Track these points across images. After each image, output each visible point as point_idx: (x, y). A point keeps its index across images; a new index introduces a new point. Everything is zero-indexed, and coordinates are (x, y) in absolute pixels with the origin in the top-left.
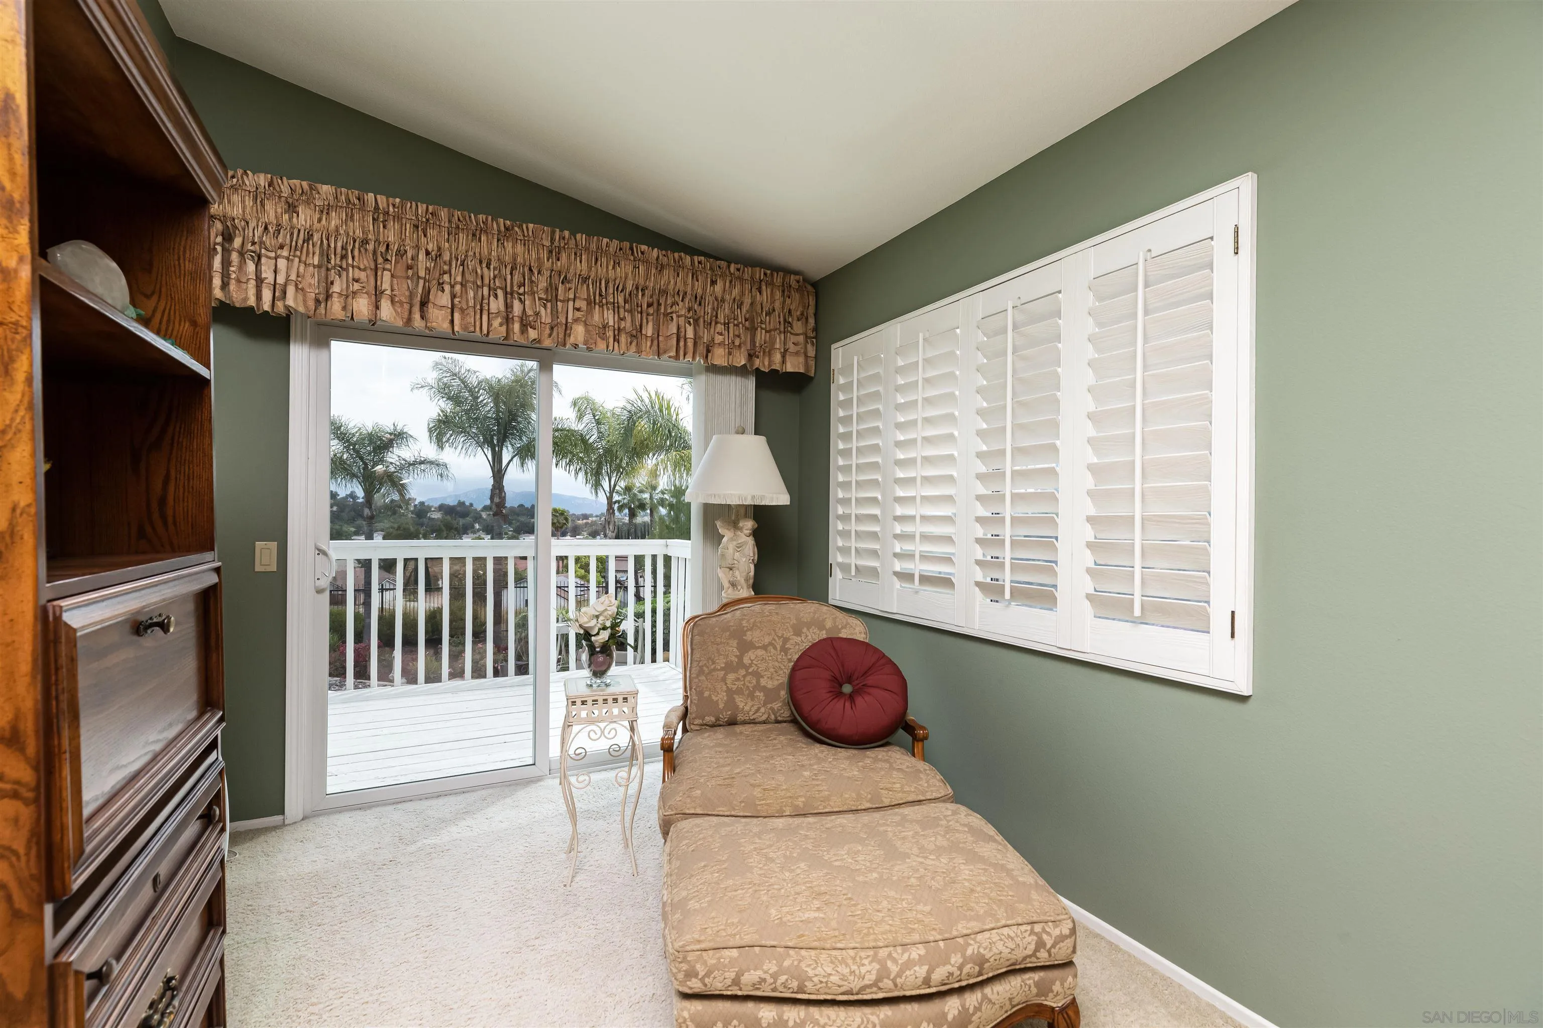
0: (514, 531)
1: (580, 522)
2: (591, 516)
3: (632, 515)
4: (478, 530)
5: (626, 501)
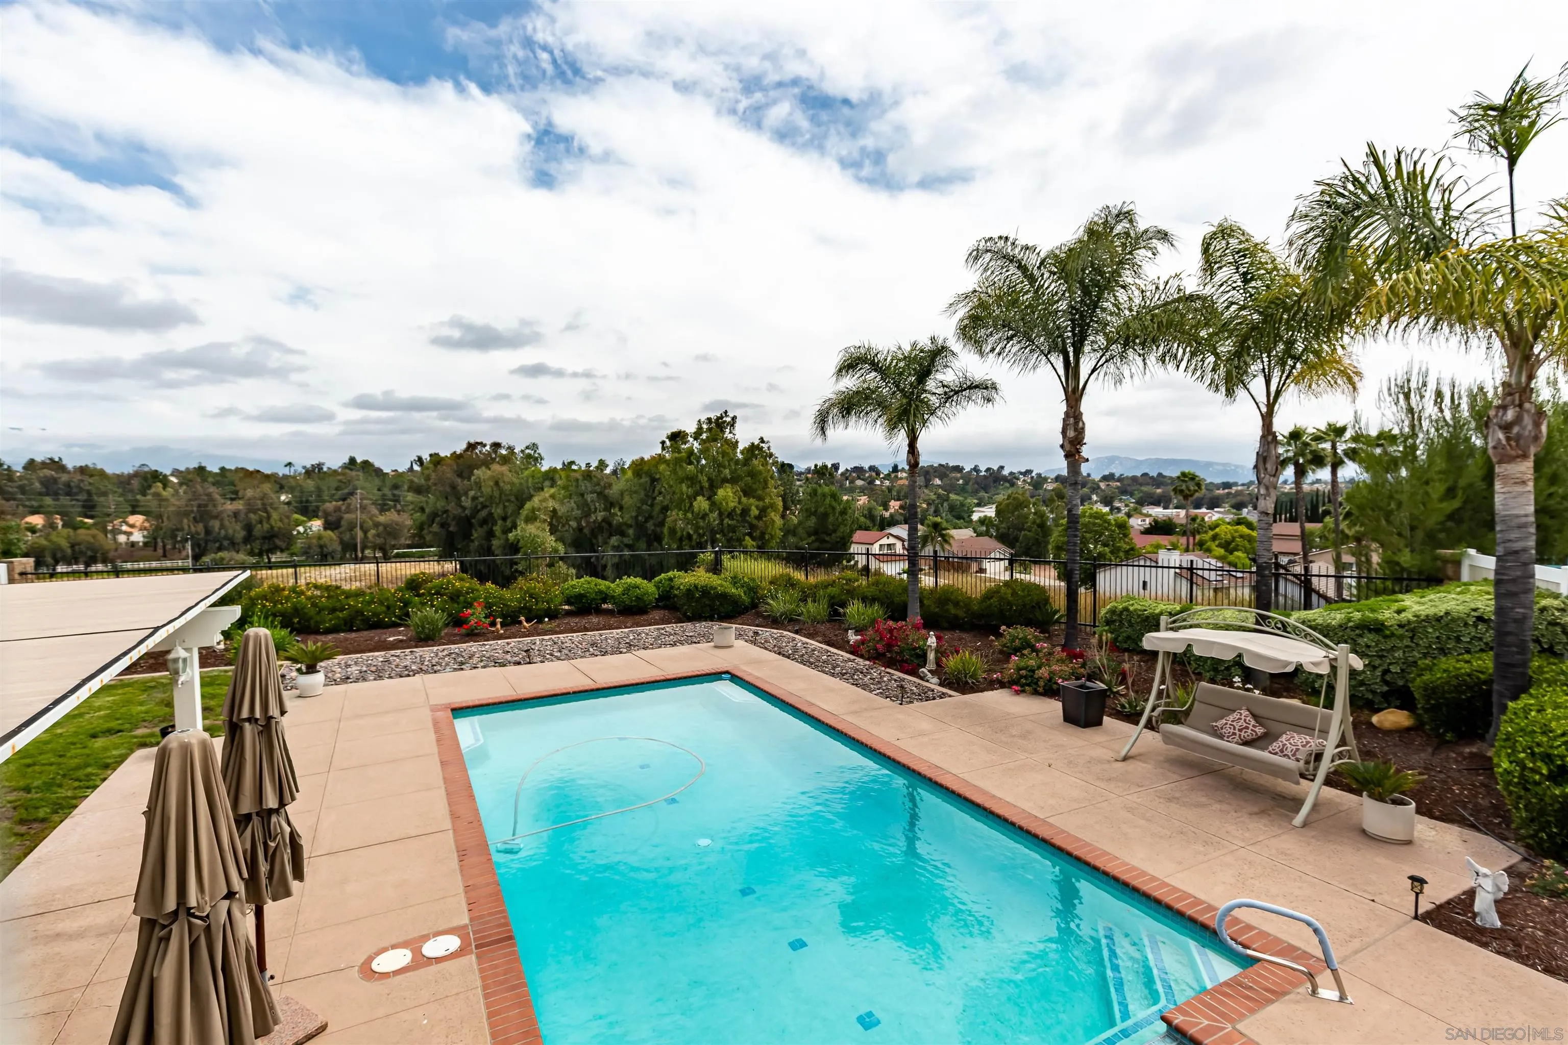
0: (1137, 503)
1: (1221, 492)
2: (1236, 484)
3: (1300, 472)
4: (1096, 502)
5: (1291, 454)
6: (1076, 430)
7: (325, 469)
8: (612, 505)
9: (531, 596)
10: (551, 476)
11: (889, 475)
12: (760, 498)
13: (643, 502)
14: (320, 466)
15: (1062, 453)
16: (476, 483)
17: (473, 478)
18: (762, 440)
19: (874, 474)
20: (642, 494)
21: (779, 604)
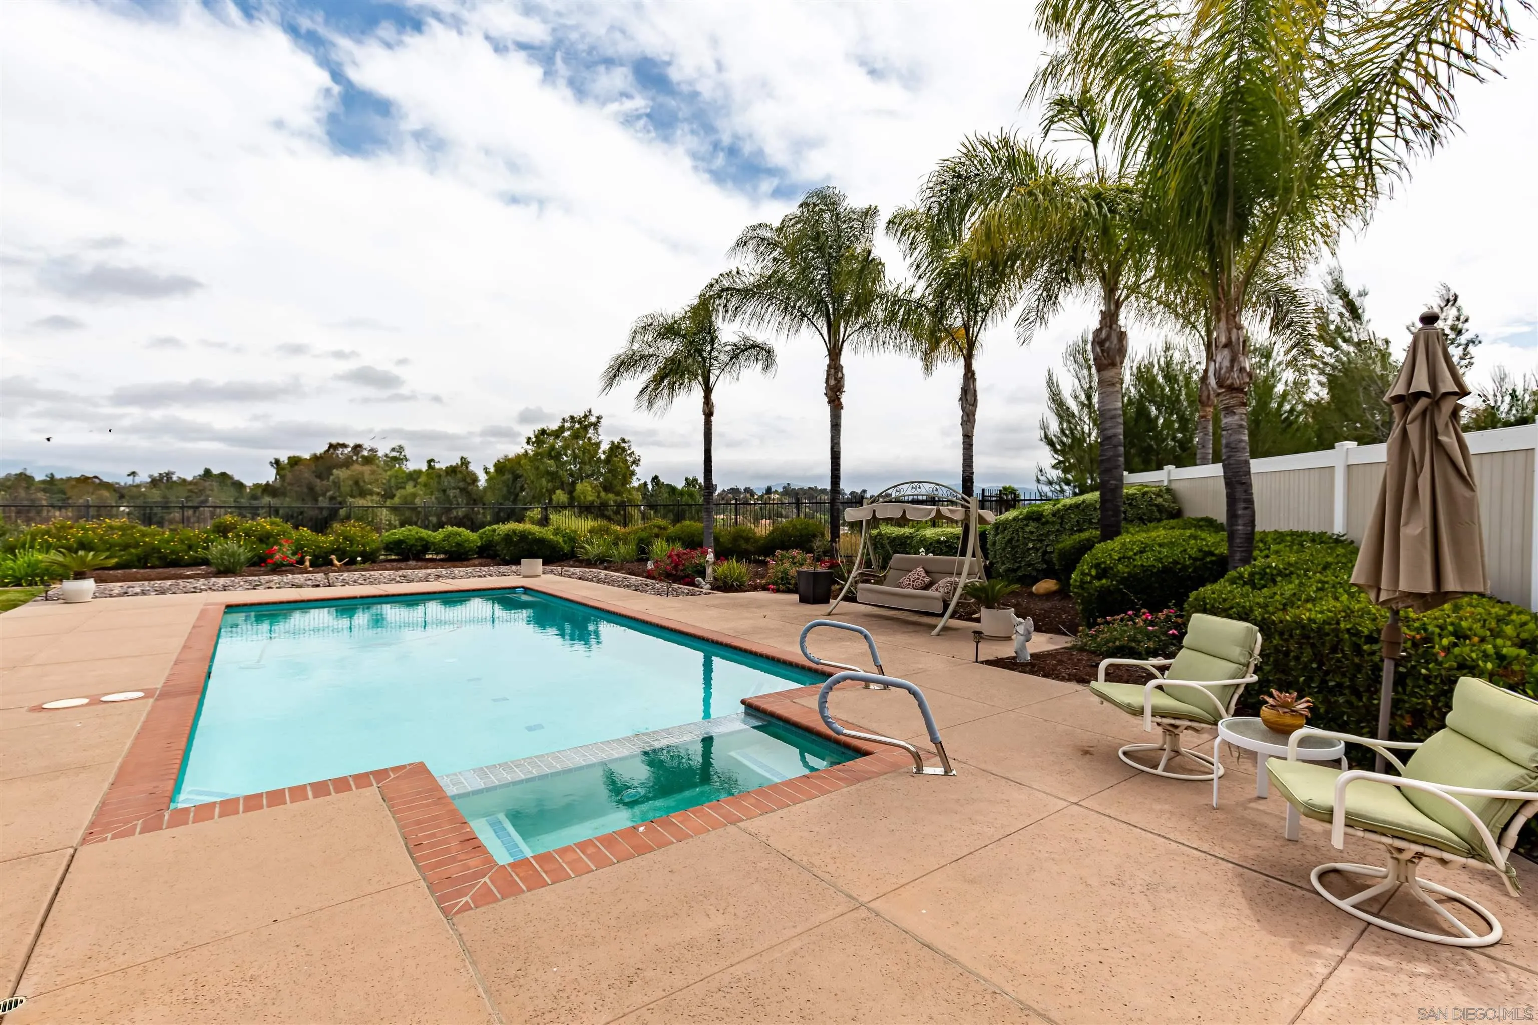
6: (835, 379)
7: (175, 478)
8: (475, 502)
9: (346, 538)
10: (414, 476)
11: (762, 496)
12: (618, 494)
13: (506, 498)
14: (169, 475)
15: (826, 400)
16: (334, 483)
17: (332, 478)
18: (623, 441)
19: (748, 495)
20: (505, 489)
21: (593, 550)
